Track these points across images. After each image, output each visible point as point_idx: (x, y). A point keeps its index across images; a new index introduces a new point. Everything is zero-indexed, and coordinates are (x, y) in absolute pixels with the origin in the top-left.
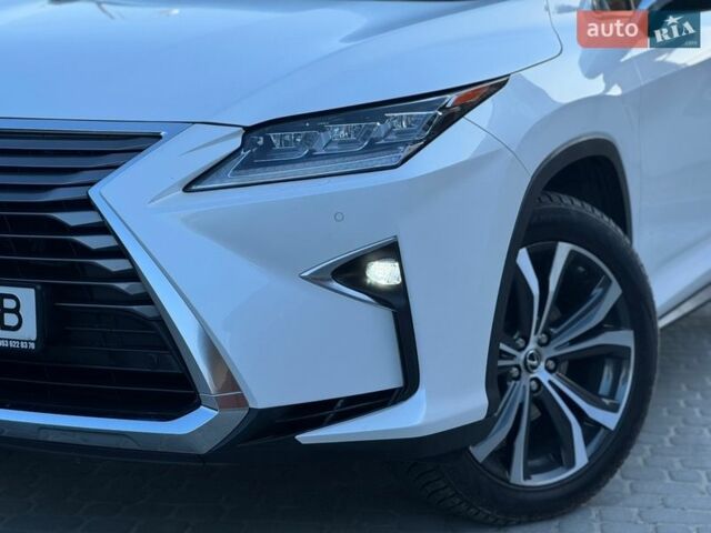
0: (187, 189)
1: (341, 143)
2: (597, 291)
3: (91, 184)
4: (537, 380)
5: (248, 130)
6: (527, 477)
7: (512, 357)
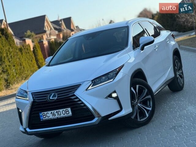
0: (86, 90)
1: (104, 79)
2: (144, 91)
3: (74, 92)
4: (138, 105)
5: (92, 81)
6: (140, 120)
7: (134, 103)
